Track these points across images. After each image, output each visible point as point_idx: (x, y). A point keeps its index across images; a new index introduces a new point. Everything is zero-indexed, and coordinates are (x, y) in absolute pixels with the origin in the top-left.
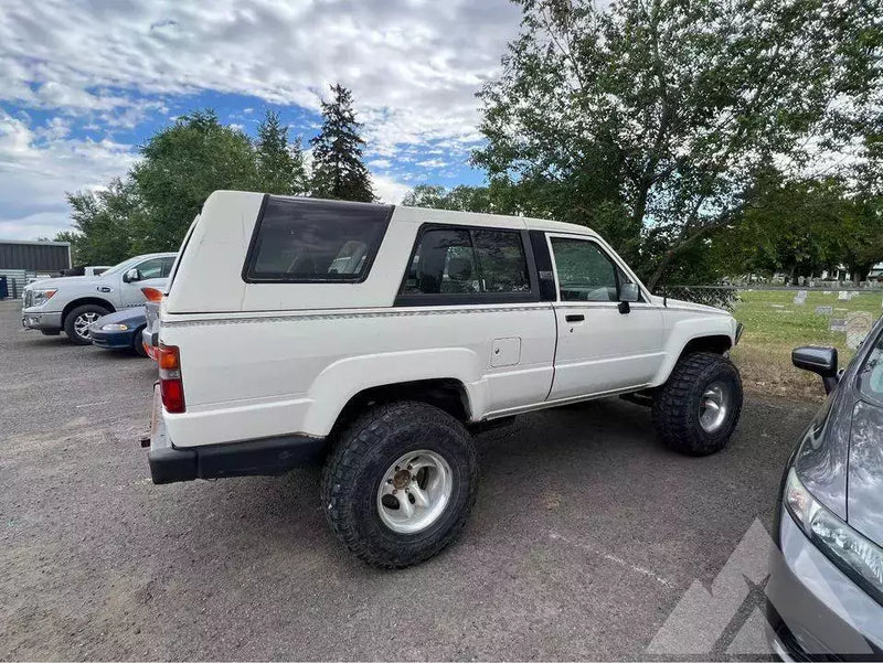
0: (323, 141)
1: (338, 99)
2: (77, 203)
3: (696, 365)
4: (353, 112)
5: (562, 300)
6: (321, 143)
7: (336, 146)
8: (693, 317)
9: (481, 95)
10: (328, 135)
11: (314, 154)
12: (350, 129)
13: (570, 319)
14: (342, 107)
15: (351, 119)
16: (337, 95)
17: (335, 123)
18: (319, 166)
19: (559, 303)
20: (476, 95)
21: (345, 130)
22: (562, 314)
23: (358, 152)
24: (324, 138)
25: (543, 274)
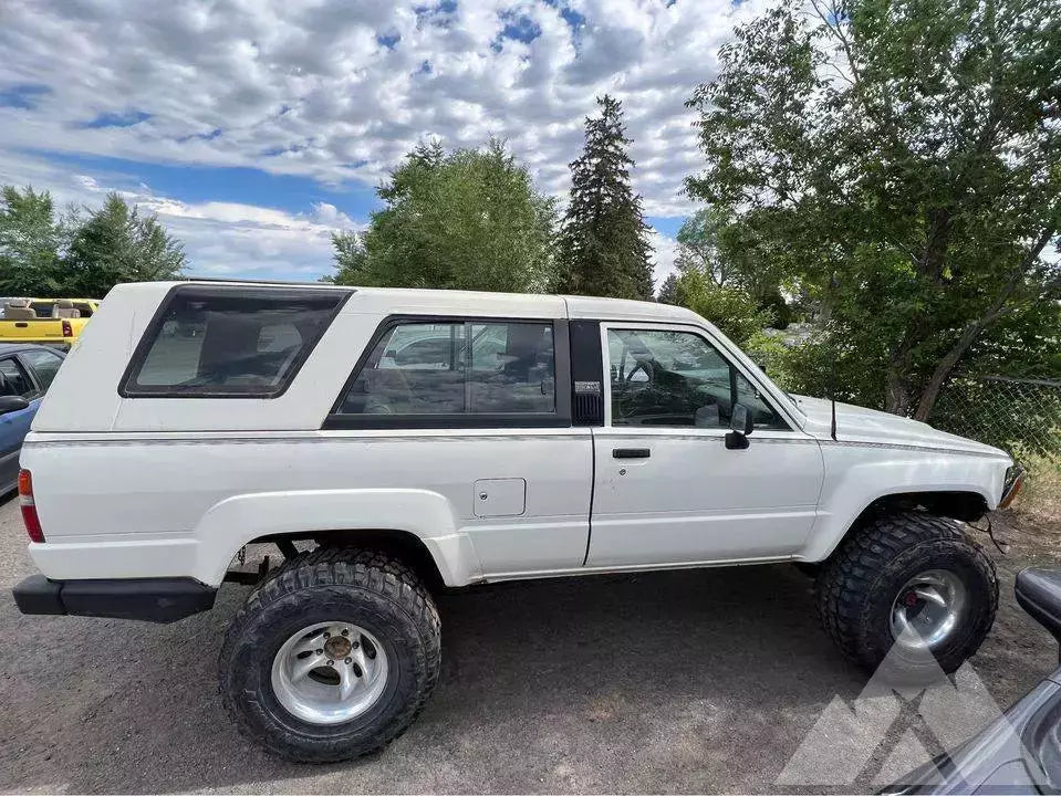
0: (585, 164)
1: (605, 114)
2: (339, 244)
3: (877, 549)
4: (621, 127)
5: (615, 424)
6: (582, 167)
7: (599, 169)
8: (910, 457)
9: (693, 103)
10: (590, 156)
11: (574, 179)
12: (616, 147)
13: (620, 454)
14: (609, 122)
15: (619, 136)
16: (603, 108)
17: (600, 142)
18: (579, 193)
19: (608, 429)
20: (687, 104)
21: (611, 149)
22: (606, 447)
23: (625, 174)
24: (586, 161)
25: (583, 386)
